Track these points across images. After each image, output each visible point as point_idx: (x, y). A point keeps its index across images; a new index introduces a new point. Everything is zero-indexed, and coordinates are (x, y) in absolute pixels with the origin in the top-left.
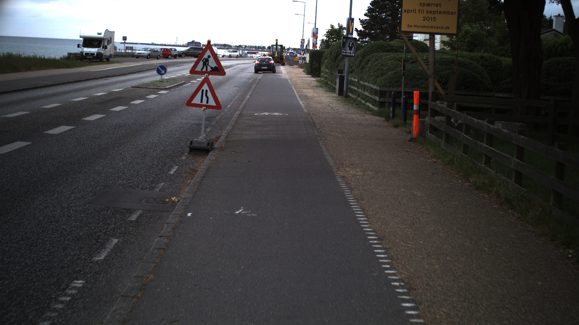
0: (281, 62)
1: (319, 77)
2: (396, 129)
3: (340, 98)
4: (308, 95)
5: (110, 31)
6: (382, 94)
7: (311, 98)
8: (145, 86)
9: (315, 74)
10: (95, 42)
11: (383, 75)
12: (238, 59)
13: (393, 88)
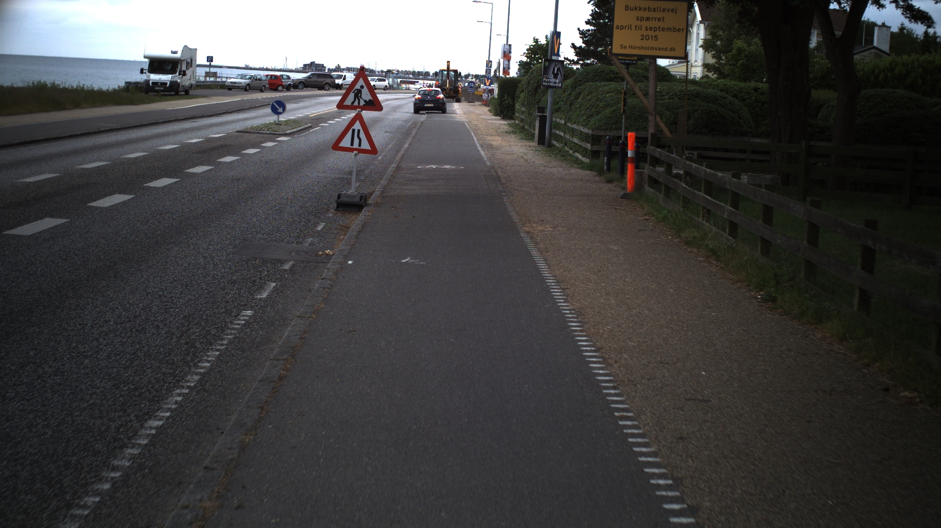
0: (455, 97)
1: (513, 119)
2: (610, 185)
3: (541, 148)
4: (495, 143)
5: (190, 49)
6: (595, 140)
7: (498, 148)
8: (257, 130)
9: (507, 115)
10: (167, 64)
11: (598, 113)
12: (387, 91)
13: (610, 131)
